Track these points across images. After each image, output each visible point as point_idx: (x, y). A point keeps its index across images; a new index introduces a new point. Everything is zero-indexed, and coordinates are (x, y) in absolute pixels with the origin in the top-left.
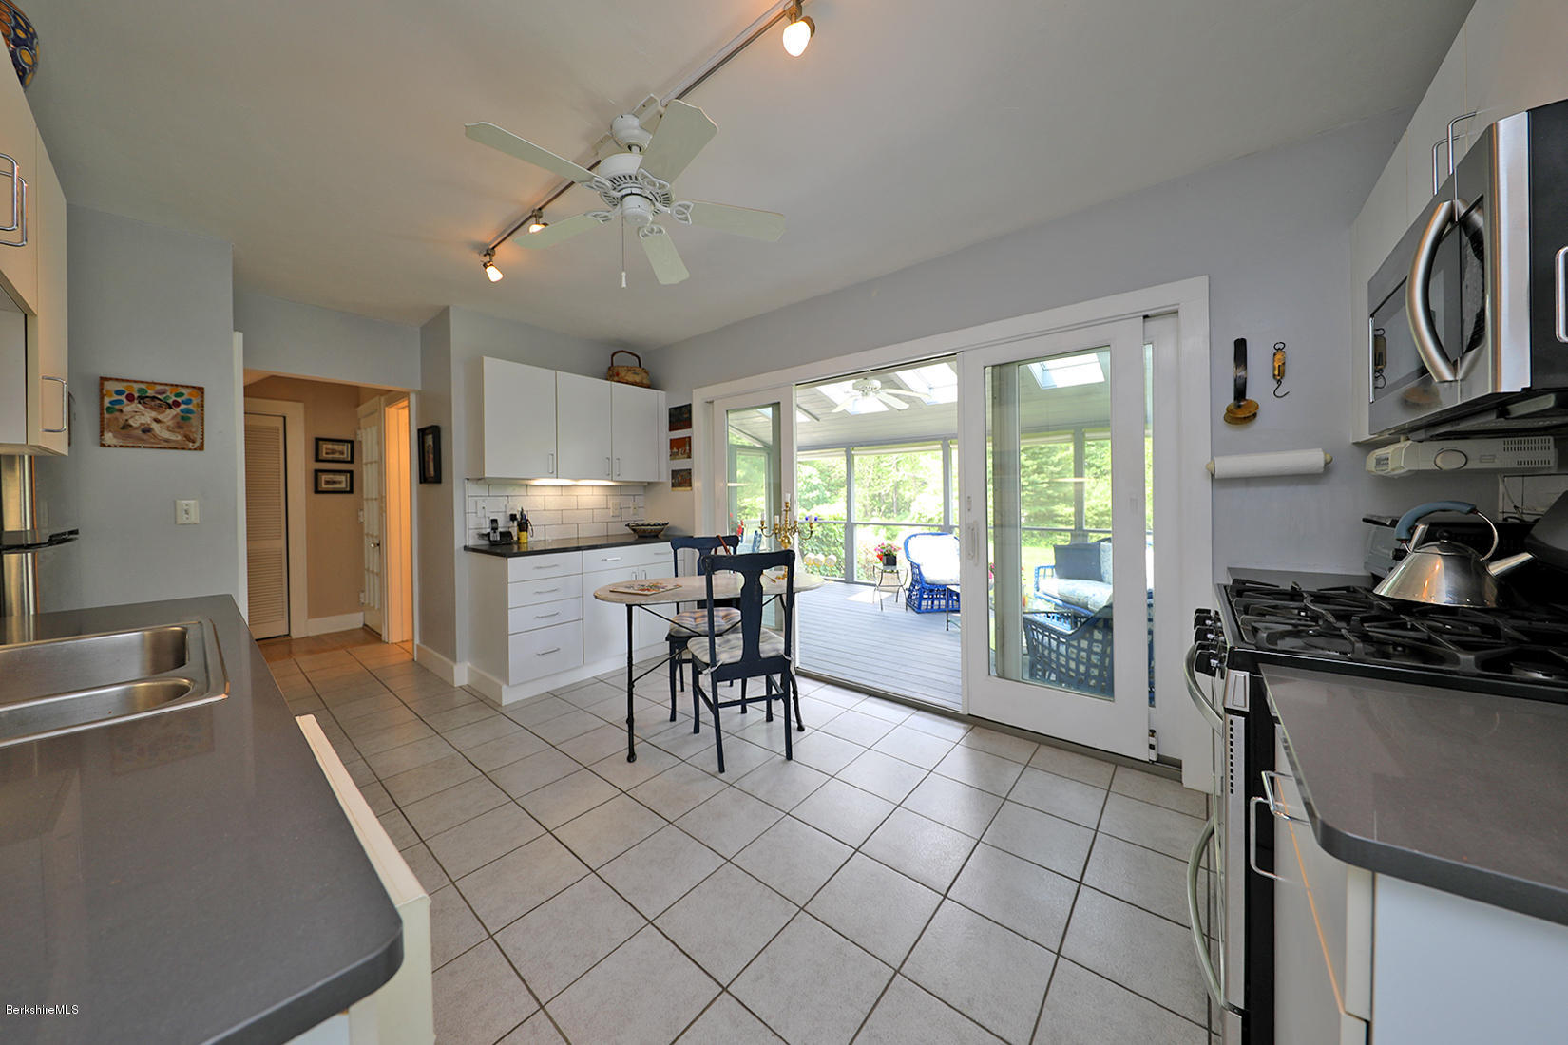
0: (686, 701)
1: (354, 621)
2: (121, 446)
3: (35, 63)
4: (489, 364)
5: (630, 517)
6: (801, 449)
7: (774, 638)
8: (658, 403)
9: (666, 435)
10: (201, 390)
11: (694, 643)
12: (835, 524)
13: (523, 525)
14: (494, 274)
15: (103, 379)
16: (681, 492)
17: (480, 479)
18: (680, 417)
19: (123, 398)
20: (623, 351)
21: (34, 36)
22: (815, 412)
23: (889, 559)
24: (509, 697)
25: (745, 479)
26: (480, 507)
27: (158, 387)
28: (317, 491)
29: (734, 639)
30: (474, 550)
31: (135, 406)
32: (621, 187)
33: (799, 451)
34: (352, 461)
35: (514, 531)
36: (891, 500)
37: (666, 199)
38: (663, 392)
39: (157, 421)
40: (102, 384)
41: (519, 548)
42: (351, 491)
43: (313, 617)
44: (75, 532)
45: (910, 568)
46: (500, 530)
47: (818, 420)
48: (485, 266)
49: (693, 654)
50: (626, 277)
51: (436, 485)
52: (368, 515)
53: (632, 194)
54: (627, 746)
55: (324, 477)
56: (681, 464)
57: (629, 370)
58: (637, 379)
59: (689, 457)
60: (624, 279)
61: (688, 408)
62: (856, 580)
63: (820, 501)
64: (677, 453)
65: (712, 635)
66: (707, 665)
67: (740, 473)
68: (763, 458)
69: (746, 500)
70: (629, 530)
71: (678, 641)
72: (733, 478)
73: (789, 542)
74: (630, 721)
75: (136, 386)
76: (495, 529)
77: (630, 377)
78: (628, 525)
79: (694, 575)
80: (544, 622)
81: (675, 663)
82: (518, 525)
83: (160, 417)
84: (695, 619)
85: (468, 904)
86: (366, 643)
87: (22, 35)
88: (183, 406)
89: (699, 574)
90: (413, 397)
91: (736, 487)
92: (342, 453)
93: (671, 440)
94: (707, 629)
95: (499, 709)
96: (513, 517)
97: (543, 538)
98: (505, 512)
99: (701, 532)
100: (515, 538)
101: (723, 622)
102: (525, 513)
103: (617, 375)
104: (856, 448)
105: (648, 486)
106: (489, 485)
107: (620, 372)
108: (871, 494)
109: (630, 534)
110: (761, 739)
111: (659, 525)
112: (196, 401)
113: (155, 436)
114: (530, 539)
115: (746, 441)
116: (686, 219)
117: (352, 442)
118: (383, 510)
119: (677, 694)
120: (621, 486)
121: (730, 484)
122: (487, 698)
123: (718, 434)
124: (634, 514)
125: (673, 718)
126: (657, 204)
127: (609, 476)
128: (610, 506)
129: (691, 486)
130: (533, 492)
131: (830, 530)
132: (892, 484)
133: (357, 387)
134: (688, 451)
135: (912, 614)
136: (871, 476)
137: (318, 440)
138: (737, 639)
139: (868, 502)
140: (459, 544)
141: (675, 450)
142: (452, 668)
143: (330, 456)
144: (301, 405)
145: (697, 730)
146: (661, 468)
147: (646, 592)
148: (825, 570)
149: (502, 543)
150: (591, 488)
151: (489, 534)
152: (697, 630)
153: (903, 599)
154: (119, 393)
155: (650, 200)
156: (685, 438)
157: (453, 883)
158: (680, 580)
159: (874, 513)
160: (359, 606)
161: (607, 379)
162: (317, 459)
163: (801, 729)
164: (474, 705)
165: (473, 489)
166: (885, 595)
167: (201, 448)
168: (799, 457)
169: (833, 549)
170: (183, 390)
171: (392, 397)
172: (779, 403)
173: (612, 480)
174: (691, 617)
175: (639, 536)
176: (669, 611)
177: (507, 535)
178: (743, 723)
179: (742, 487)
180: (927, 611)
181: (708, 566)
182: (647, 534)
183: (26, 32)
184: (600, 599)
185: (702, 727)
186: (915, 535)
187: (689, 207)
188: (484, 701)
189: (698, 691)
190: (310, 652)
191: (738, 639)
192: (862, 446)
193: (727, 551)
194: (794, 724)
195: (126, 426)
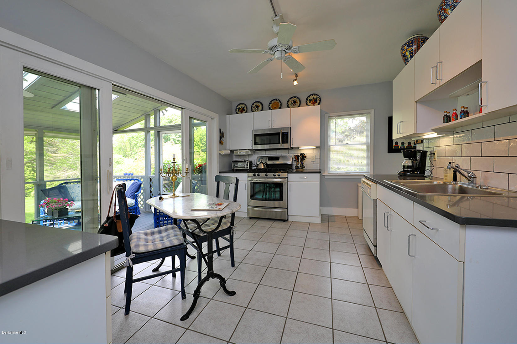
50: (282, 75)
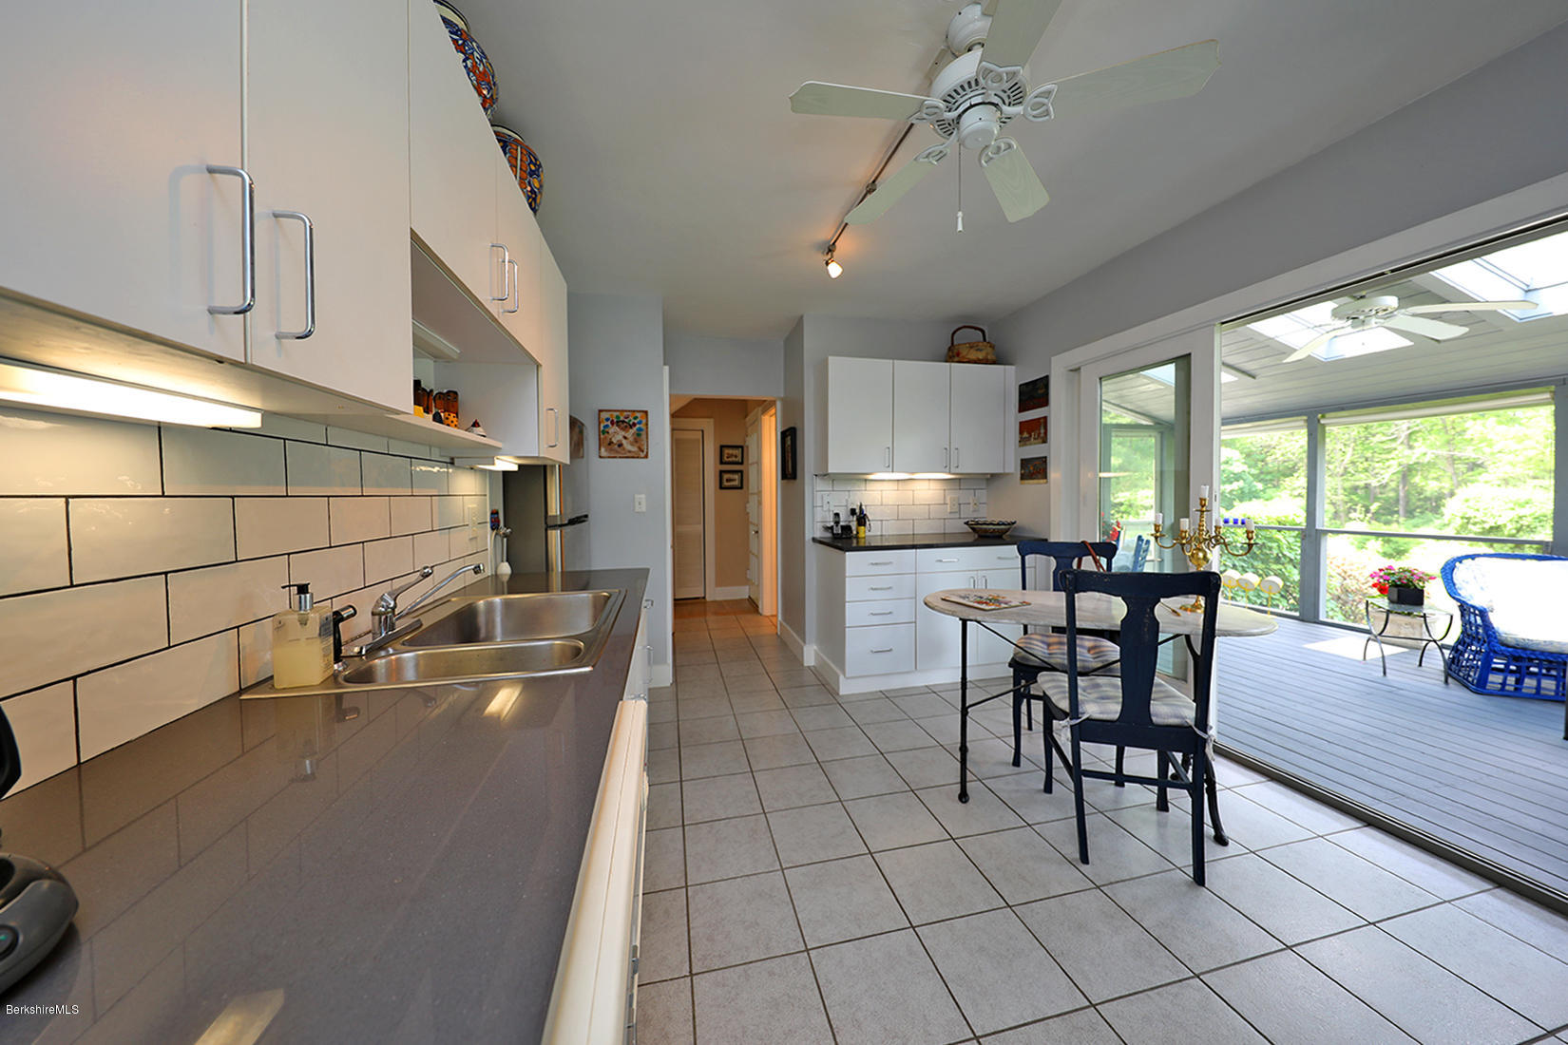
0: (1033, 744)
1: (742, 592)
2: (609, 457)
3: (541, 186)
4: (834, 362)
5: (969, 514)
6: (1227, 421)
7: (1174, 696)
8: (1007, 379)
9: (1014, 417)
10: (646, 412)
11: (1047, 678)
12: (1279, 530)
13: (862, 520)
14: (835, 270)
15: (600, 411)
16: (1033, 486)
17: (825, 475)
18: (1034, 394)
19: (609, 423)
20: (965, 327)
21: (540, 166)
22: (1249, 367)
23: (1406, 594)
24: (846, 688)
25: (1121, 468)
26: (825, 502)
27: (625, 413)
28: (721, 488)
29: (1106, 685)
30: (821, 542)
31: (615, 428)
32: (957, 104)
33: (1223, 424)
34: (742, 463)
35: (854, 525)
36: (1392, 494)
37: (1016, 93)
38: (1013, 367)
39: (625, 438)
40: (599, 415)
41: (858, 542)
42: (741, 488)
43: (721, 586)
44: (586, 516)
45: (1457, 614)
46: (842, 524)
47: (1254, 377)
48: (827, 264)
49: (1044, 693)
51: (792, 481)
52: (751, 507)
53: (972, 106)
54: (959, 780)
55: (726, 476)
56: (1034, 451)
57: (971, 347)
58: (980, 356)
59: (1045, 441)
60: (960, 220)
61: (1044, 383)
62: (1322, 618)
63: (1246, 495)
64: (1029, 439)
65: (1074, 671)
66: (1065, 715)
67: (1115, 461)
68: (1153, 440)
69: (1120, 494)
70: (967, 529)
71: (1025, 671)
72: (1106, 466)
73: (1205, 558)
74: (964, 749)
75: (615, 414)
76: (837, 523)
77: (973, 355)
78: (967, 523)
79: (1048, 590)
80: (876, 620)
81: (1021, 696)
82: (858, 520)
83: (626, 435)
84: (1049, 645)
85: (792, 900)
86: (748, 612)
87: (533, 168)
88: (638, 426)
89: (1055, 590)
90: (779, 404)
91: (1109, 478)
92: (736, 457)
93: (1020, 423)
94: (1066, 662)
95: (837, 697)
96: (853, 512)
97: (879, 533)
98: (846, 506)
99: (1059, 534)
100: (855, 532)
101: (1089, 656)
102: (863, 507)
103: (958, 354)
104: (1327, 415)
105: (991, 479)
106: (833, 481)
107: (961, 351)
108: (1348, 485)
109: (968, 533)
110: (1149, 834)
111: (1003, 524)
112: (644, 421)
113: (624, 449)
114: (868, 533)
115: (1127, 419)
116: (1047, 113)
117: (742, 447)
118: (760, 503)
119: (1023, 731)
120: (960, 479)
121: (1102, 475)
122: (828, 684)
123: (1087, 410)
124: (974, 511)
125: (1016, 762)
126: (1005, 108)
127: (947, 468)
128: (948, 502)
129: (1046, 478)
130: (870, 486)
131: (1271, 539)
132: (1395, 468)
133: (745, 401)
134: (1042, 435)
135: (1458, 694)
136: (1348, 458)
137: (722, 447)
138: (1113, 686)
139: (1341, 497)
140: (808, 536)
141: (1026, 435)
142: (802, 649)
143: (730, 459)
144: (712, 420)
145: (1048, 789)
146: (1008, 458)
147: (984, 606)
148: (1259, 596)
149: (844, 537)
150: (927, 482)
151: (832, 527)
152: (1052, 661)
153: (1436, 661)
154: (607, 420)
155: (996, 105)
156: (1039, 419)
157: (783, 870)
158: (1029, 596)
159: (1352, 515)
160: (747, 581)
161: (946, 361)
162: (722, 462)
163: (1221, 840)
164: (816, 688)
165: (821, 485)
166: (1389, 650)
167: (646, 457)
168: (1224, 434)
169: (1274, 567)
170: (638, 414)
171: (765, 405)
172: (1190, 354)
173: (950, 473)
174: (1043, 642)
175: (980, 536)
176: (1015, 633)
177: (847, 529)
178: (1116, 801)
179: (1117, 478)
180: (1502, 692)
181: (1071, 583)
182: (988, 534)
183: (535, 165)
184: (930, 607)
185: (1055, 786)
186: (1473, 557)
187: (1049, 93)
188: (825, 685)
189: (1050, 742)
190: (716, 613)
191: (1115, 686)
192: (1343, 409)
193: (1097, 562)
194: (1209, 830)
195: (611, 443)
